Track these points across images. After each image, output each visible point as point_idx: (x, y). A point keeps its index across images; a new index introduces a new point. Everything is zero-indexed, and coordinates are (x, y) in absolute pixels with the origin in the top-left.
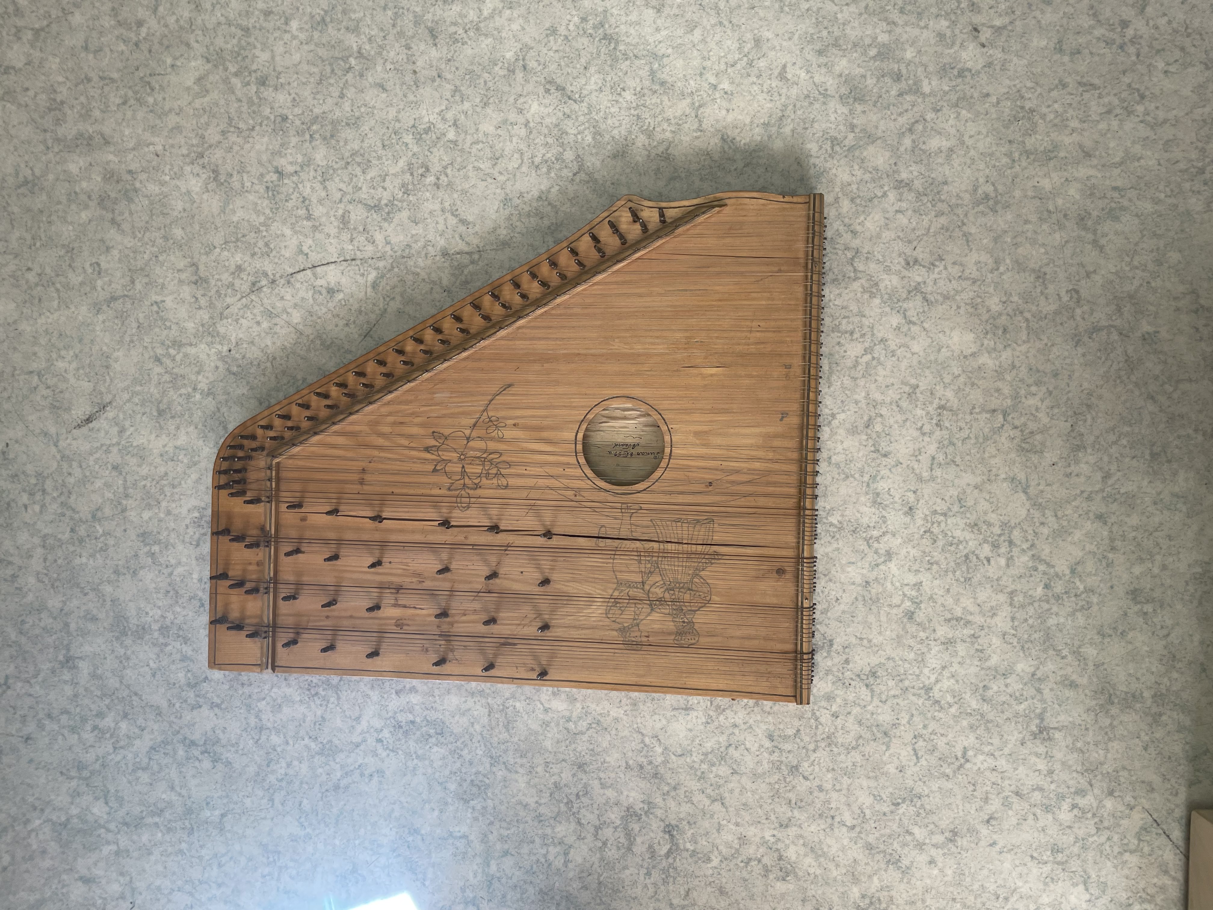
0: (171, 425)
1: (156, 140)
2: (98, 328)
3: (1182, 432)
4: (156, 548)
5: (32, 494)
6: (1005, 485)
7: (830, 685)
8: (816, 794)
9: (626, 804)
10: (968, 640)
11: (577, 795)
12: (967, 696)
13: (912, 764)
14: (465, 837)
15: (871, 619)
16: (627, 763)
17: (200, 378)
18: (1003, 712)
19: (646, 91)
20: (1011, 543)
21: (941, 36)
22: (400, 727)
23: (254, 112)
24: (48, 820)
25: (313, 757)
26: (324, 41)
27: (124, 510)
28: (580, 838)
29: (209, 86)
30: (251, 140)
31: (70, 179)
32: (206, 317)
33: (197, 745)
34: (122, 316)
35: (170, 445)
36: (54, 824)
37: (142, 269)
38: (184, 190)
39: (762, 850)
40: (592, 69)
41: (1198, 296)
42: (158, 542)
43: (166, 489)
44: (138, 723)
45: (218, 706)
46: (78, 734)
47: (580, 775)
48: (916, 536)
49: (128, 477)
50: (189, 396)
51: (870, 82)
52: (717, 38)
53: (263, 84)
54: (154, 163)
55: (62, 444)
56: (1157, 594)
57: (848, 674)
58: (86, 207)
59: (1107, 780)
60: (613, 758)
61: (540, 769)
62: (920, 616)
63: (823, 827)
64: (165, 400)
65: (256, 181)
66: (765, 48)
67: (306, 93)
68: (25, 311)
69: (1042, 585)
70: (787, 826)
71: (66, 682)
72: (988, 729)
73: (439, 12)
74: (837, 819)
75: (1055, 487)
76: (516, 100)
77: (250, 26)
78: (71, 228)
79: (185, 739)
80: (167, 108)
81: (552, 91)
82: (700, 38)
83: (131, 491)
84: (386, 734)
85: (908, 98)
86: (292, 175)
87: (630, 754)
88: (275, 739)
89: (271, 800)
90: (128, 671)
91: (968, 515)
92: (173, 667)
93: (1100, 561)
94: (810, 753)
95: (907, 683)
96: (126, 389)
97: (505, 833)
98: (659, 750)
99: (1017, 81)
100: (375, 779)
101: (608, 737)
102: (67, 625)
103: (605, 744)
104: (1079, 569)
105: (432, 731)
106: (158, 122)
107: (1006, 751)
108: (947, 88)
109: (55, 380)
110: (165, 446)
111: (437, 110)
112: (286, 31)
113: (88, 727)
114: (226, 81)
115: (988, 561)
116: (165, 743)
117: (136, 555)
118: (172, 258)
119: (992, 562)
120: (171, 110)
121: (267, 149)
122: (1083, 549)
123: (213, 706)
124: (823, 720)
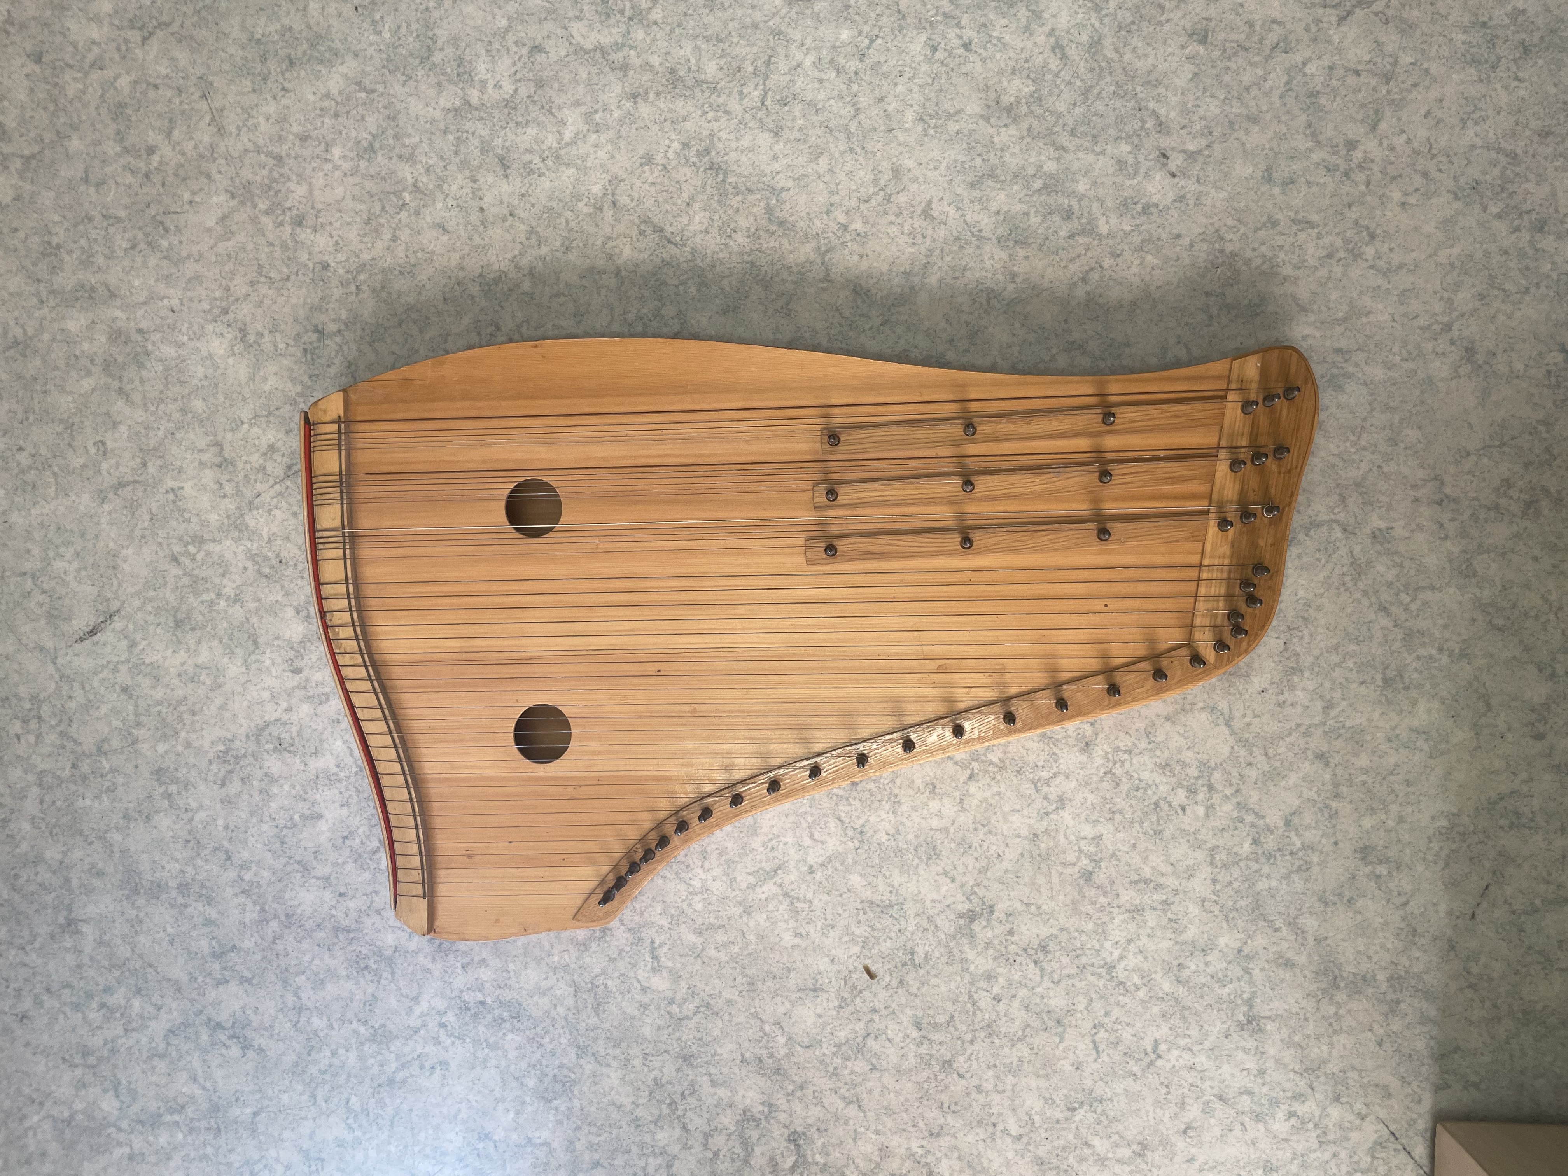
0: (190, 639)
1: (172, 291)
2: (103, 520)
3: (1422, 652)
4: (173, 788)
5: (25, 722)
6: (1203, 715)
7: (990, 961)
8: (974, 1095)
9: (741, 1107)
10: (1160, 907)
11: (683, 1094)
12: (1158, 977)
13: (1091, 1059)
14: (546, 1144)
15: (1041, 880)
16: (743, 1055)
17: (225, 581)
18: (1202, 997)
19: (762, 233)
20: (1211, 787)
21: (1121, 163)
22: (468, 1009)
23: (289, 259)
24: (48, 1116)
25: (362, 1044)
26: (372, 172)
27: (135, 742)
28: (686, 1147)
29: (234, 227)
30: (285, 292)
31: (69, 340)
32: (232, 507)
33: (223, 1028)
34: (132, 507)
35: (190, 662)
36: (55, 1120)
37: (155, 449)
38: (204, 353)
39: (908, 1164)
40: (697, 206)
41: (1442, 484)
42: (175, 781)
43: (185, 716)
44: (154, 1001)
45: (249, 981)
46: (83, 1013)
47: (686, 1070)
48: (1095, 778)
49: (141, 702)
50: (212, 603)
51: (1034, 220)
52: (848, 167)
53: (300, 224)
54: (169, 321)
55: (60, 661)
56: (1392, 853)
57: (1012, 948)
58: (89, 373)
59: (1332, 1082)
60: (726, 1050)
61: (637, 1062)
62: (1100, 878)
63: (982, 1136)
64: (184, 608)
65: (291, 342)
66: (905, 180)
67: (352, 235)
68: (16, 499)
69: (1249, 841)
70: (938, 1135)
71: (67, 950)
72: (1184, 1018)
73: (511, 136)
74: (1000, 1127)
75: (1264, 719)
76: (604, 243)
77: (284, 154)
78: (70, 399)
79: (209, 1020)
80: (184, 253)
81: (648, 232)
82: (826, 167)
83: (143, 718)
84: (450, 1017)
85: (1081, 240)
86: (335, 334)
87: (747, 1044)
88: (318, 1023)
89: (313, 1096)
90: (142, 938)
91: (1158, 753)
92: (194, 933)
93: (1321, 810)
94: (967, 1045)
95: (1084, 960)
96: (138, 594)
97: (596, 1140)
98: (782, 1040)
99: (1216, 219)
100: (438, 1071)
101: (719, 1023)
102: (68, 880)
103: (716, 1032)
104: (1296, 820)
105: (506, 1015)
106: (174, 270)
107: (1207, 1045)
108: (1128, 228)
109: (53, 583)
110: (183, 664)
111: (508, 256)
112: (326, 160)
113: (94, 1005)
114: (254, 220)
115: (1183, 809)
116: (186, 1025)
117: (150, 797)
118: (192, 436)
119: (1188, 811)
120: (188, 257)
121: (305, 303)
122: (1300, 796)
123: (243, 981)
124: (981, 1004)
